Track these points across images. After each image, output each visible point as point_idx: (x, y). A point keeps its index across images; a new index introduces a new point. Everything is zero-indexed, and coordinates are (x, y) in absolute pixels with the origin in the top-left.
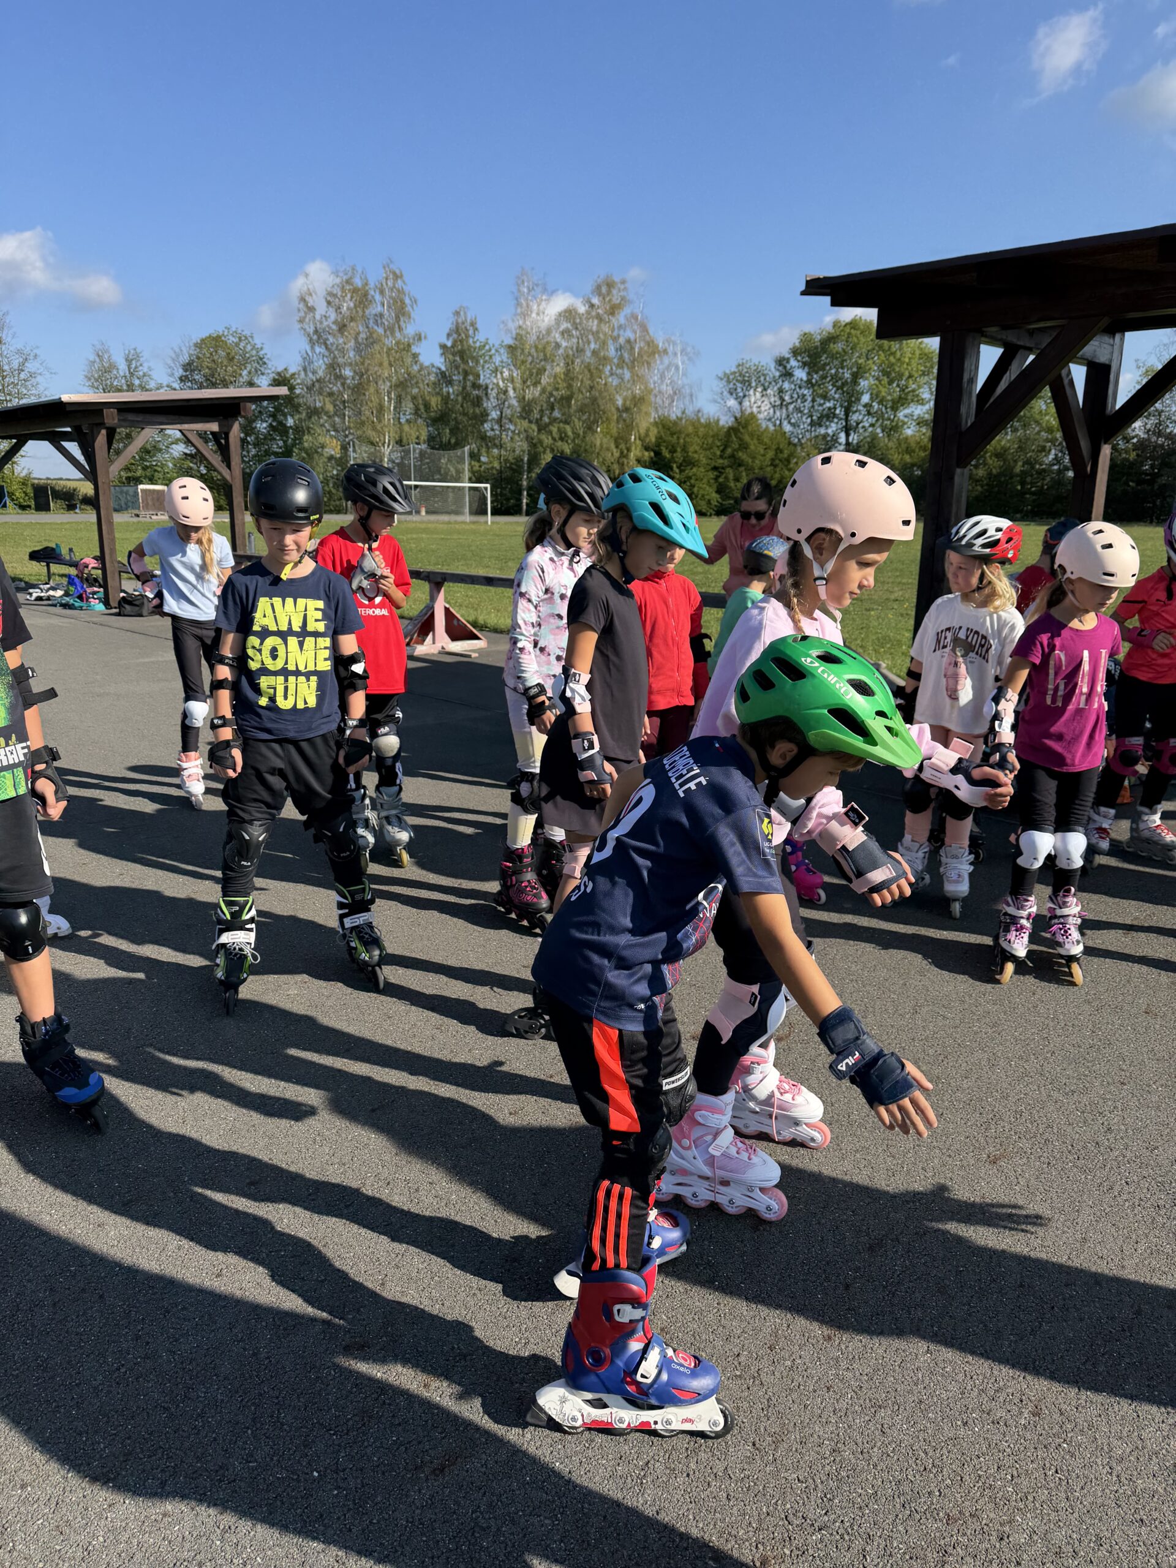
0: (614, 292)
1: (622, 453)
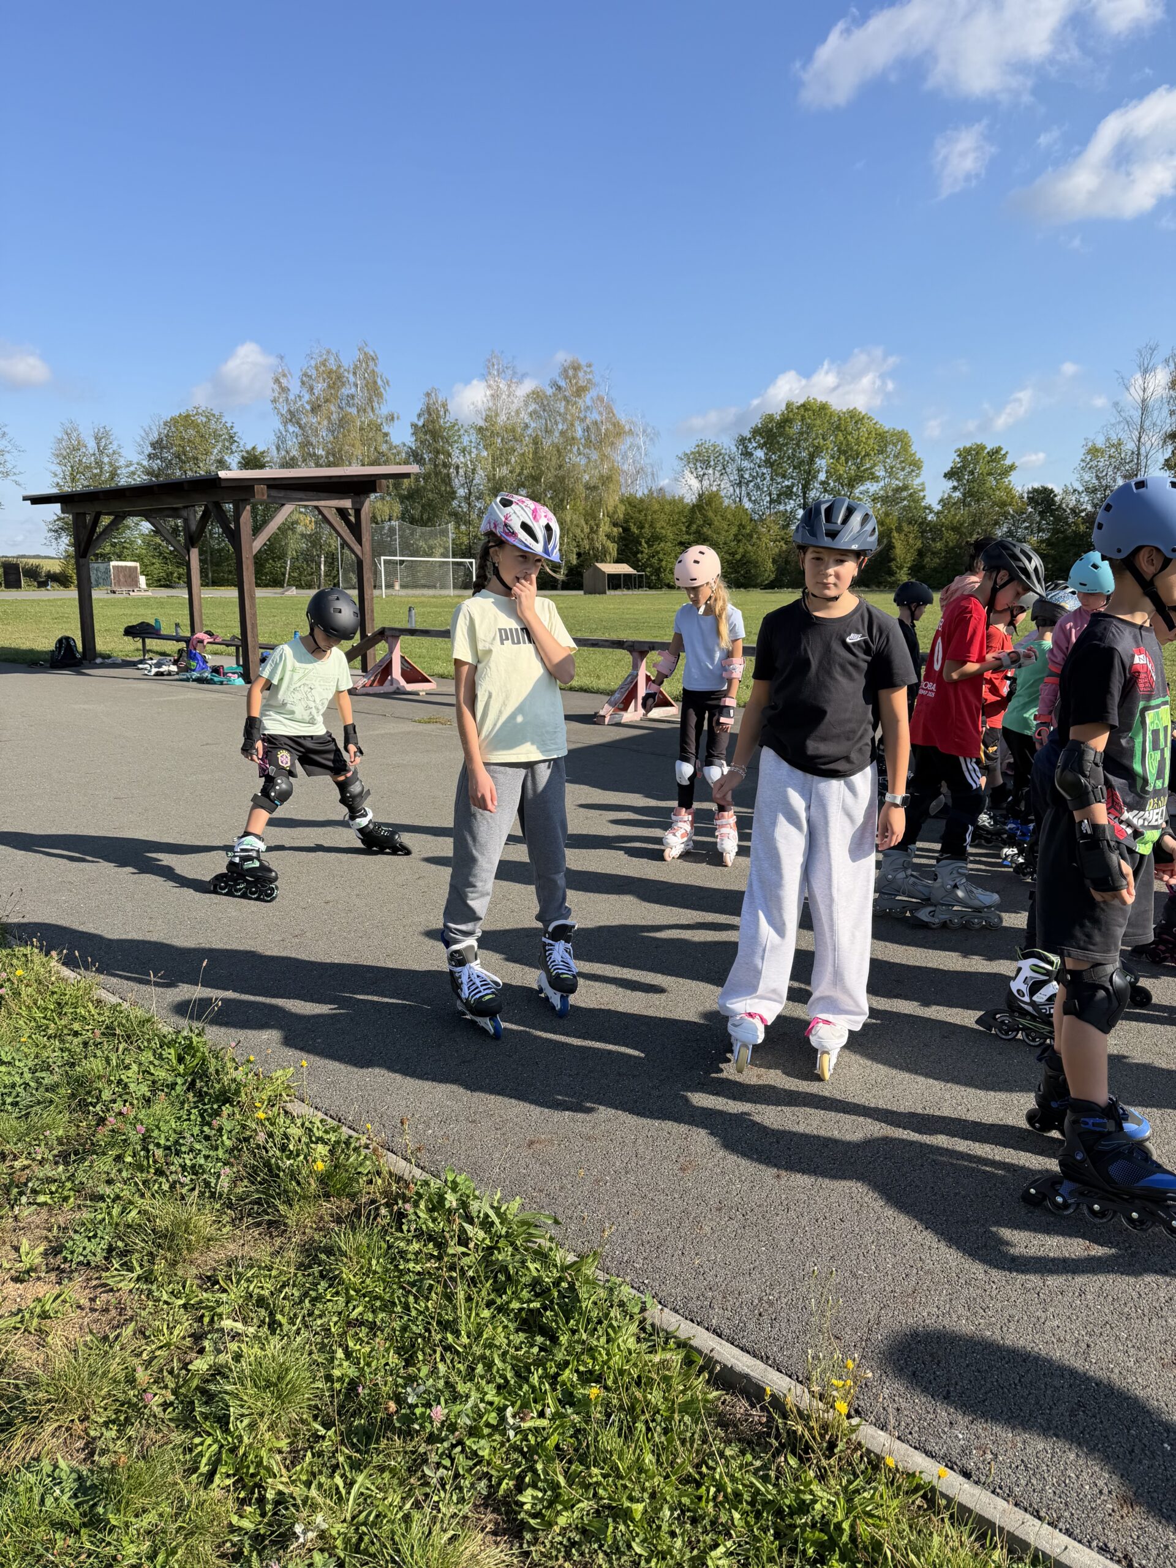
0: (581, 374)
1: (591, 528)
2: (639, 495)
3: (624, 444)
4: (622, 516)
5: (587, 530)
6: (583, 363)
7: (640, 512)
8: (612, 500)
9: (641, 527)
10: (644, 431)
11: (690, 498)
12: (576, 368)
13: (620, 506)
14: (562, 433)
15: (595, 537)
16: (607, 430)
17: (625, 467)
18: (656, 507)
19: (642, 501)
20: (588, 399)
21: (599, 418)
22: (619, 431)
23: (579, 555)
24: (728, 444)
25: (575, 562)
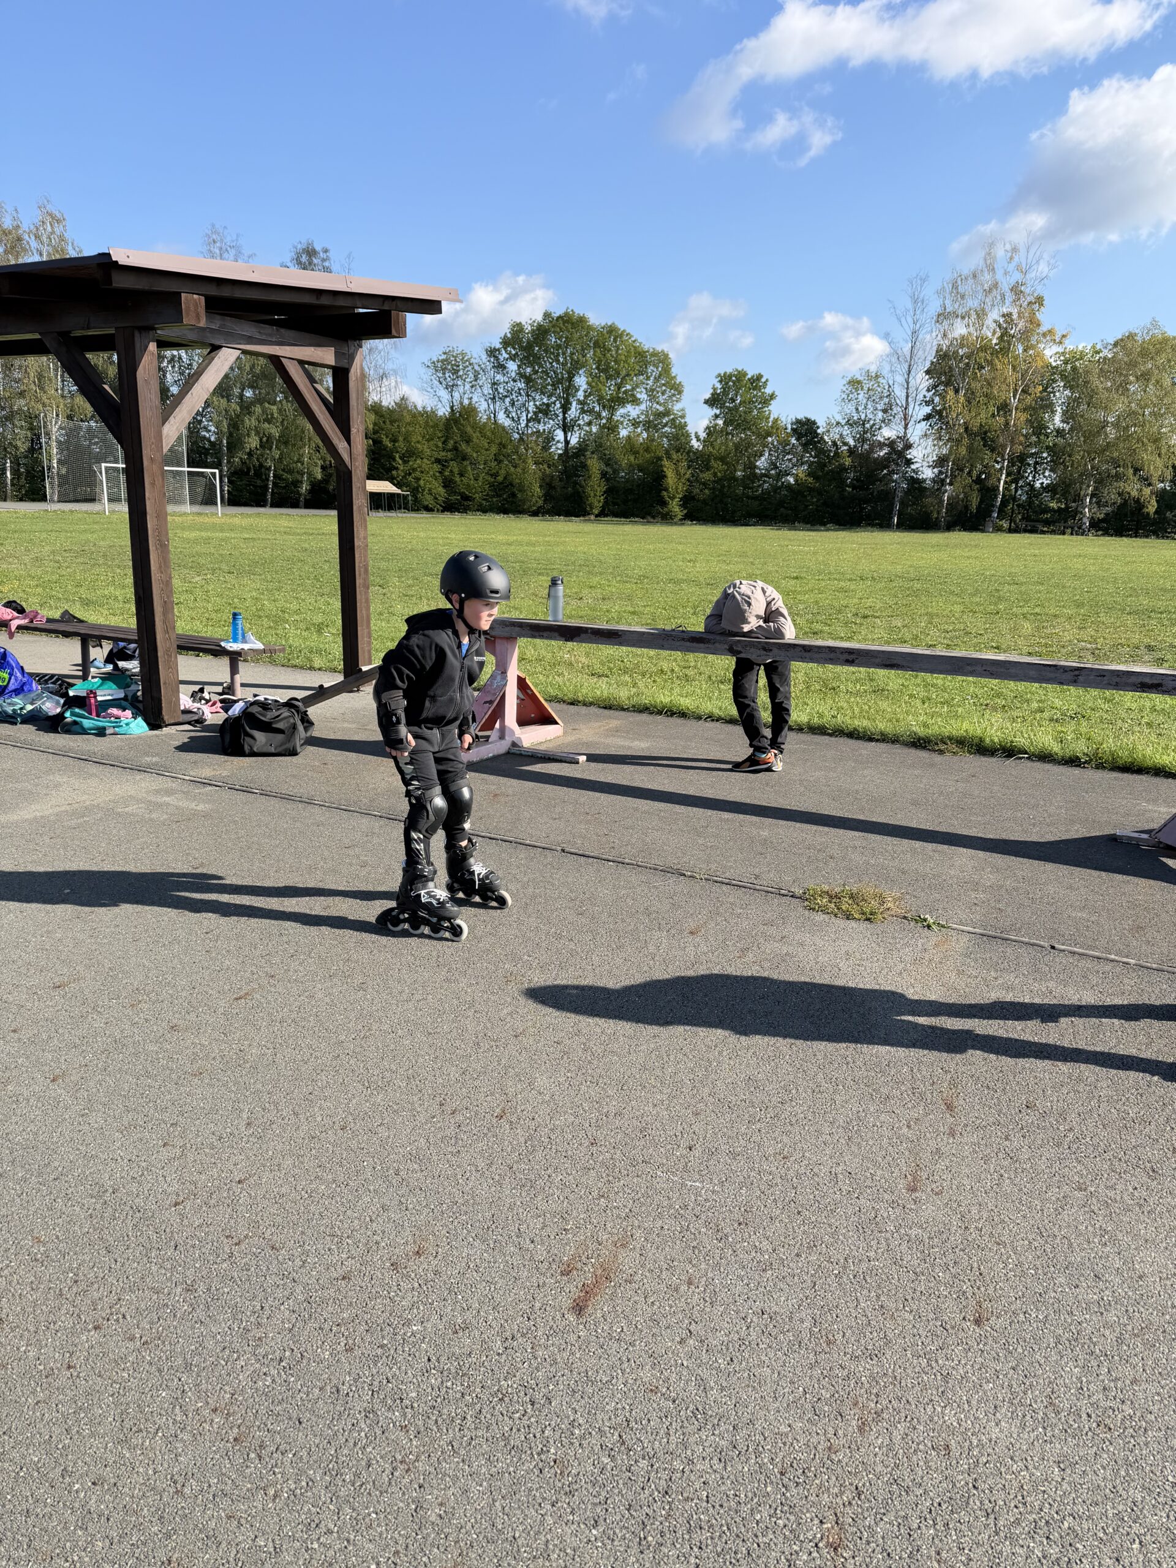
2: (386, 403)
4: (372, 427)
7: (392, 422)
11: (443, 411)
13: (371, 414)
18: (409, 418)
19: (393, 410)
23: (323, 468)
24: (478, 355)
25: (319, 476)
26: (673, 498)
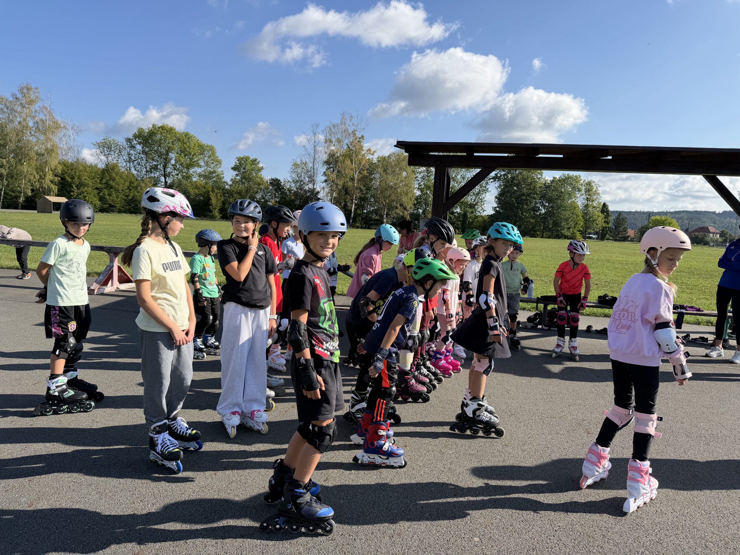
0: (32, 93)
1: (41, 176)
2: (70, 161)
3: (60, 134)
4: (60, 171)
5: (37, 177)
6: (33, 87)
7: (72, 170)
8: (54, 163)
9: (73, 178)
10: (72, 128)
11: (102, 166)
12: (29, 89)
13: (59, 166)
14: (20, 123)
15: (43, 181)
16: (49, 124)
17: (61, 146)
18: (81, 168)
19: (72, 164)
20: (36, 107)
21: (44, 118)
22: (57, 126)
23: (32, 190)
24: (121, 140)
25: (30, 194)
26: (215, 209)
